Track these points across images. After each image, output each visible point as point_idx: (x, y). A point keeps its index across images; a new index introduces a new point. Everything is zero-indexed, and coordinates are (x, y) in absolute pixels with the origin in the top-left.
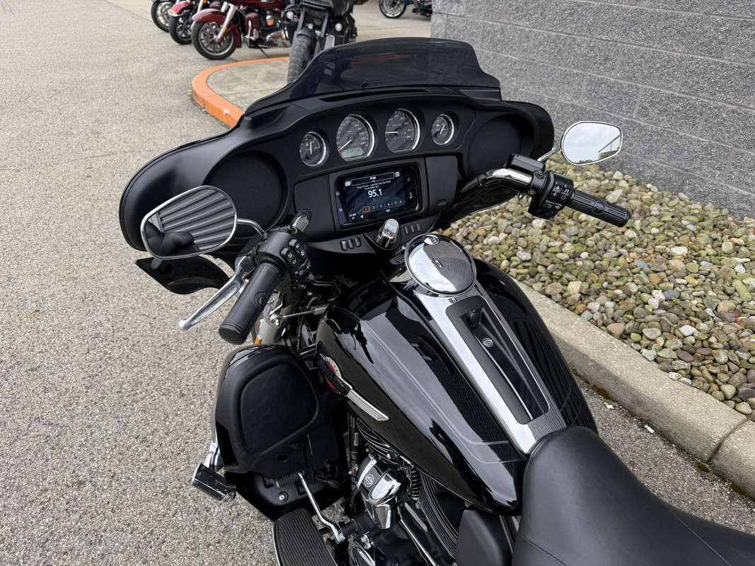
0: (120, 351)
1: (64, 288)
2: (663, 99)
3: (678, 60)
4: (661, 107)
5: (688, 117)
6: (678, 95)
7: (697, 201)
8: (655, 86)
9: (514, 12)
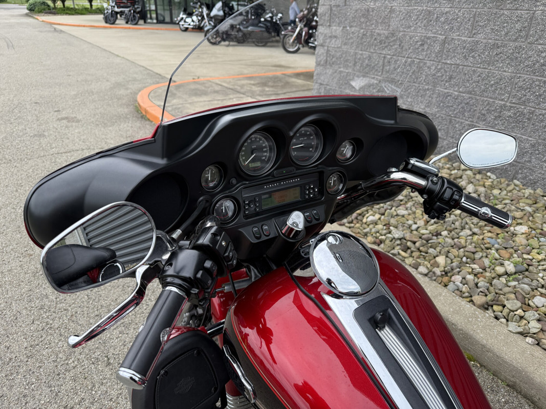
0: (60, 322)
1: (21, 263)
2: (498, 107)
3: (508, 78)
4: (497, 114)
5: (518, 122)
6: (509, 104)
7: (529, 187)
8: (491, 98)
9: (379, 44)
